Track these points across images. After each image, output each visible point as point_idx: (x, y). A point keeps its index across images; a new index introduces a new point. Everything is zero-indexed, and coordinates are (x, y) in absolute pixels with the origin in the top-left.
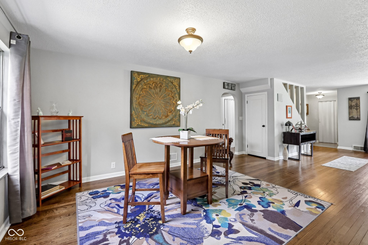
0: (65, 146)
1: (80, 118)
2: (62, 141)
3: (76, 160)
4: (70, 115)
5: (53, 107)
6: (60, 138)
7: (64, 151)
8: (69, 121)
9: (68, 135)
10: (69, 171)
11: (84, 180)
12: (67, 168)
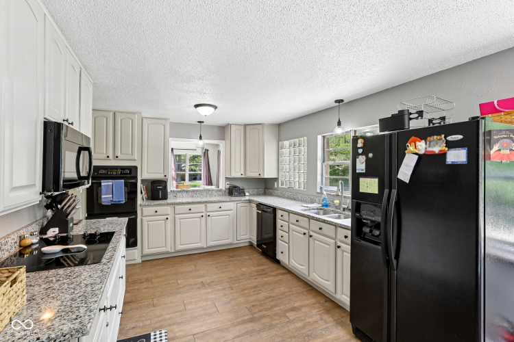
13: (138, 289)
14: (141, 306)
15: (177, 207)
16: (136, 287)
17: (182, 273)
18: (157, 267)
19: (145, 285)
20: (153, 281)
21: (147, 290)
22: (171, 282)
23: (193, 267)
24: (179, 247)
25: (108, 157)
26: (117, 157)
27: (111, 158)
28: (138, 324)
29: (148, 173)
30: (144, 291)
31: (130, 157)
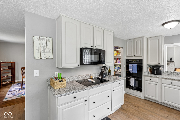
0: (10, 70)
1: (14, 62)
2: (9, 69)
3: (14, 75)
4: (11, 61)
5: (5, 60)
6: (8, 68)
7: (9, 72)
8: (11, 64)
9: (11, 67)
10: (11, 78)
11: (16, 81)
12: (11, 77)
13: (131, 108)
14: (125, 113)
15: (162, 80)
16: (132, 107)
17: (156, 114)
18: (148, 105)
19: (135, 108)
20: (140, 108)
21: (134, 110)
22: (146, 114)
23: (167, 115)
24: (164, 101)
25: (132, 56)
26: (135, 55)
27: (133, 56)
28: (118, 118)
29: (150, 62)
30: (132, 109)
31: (139, 55)
